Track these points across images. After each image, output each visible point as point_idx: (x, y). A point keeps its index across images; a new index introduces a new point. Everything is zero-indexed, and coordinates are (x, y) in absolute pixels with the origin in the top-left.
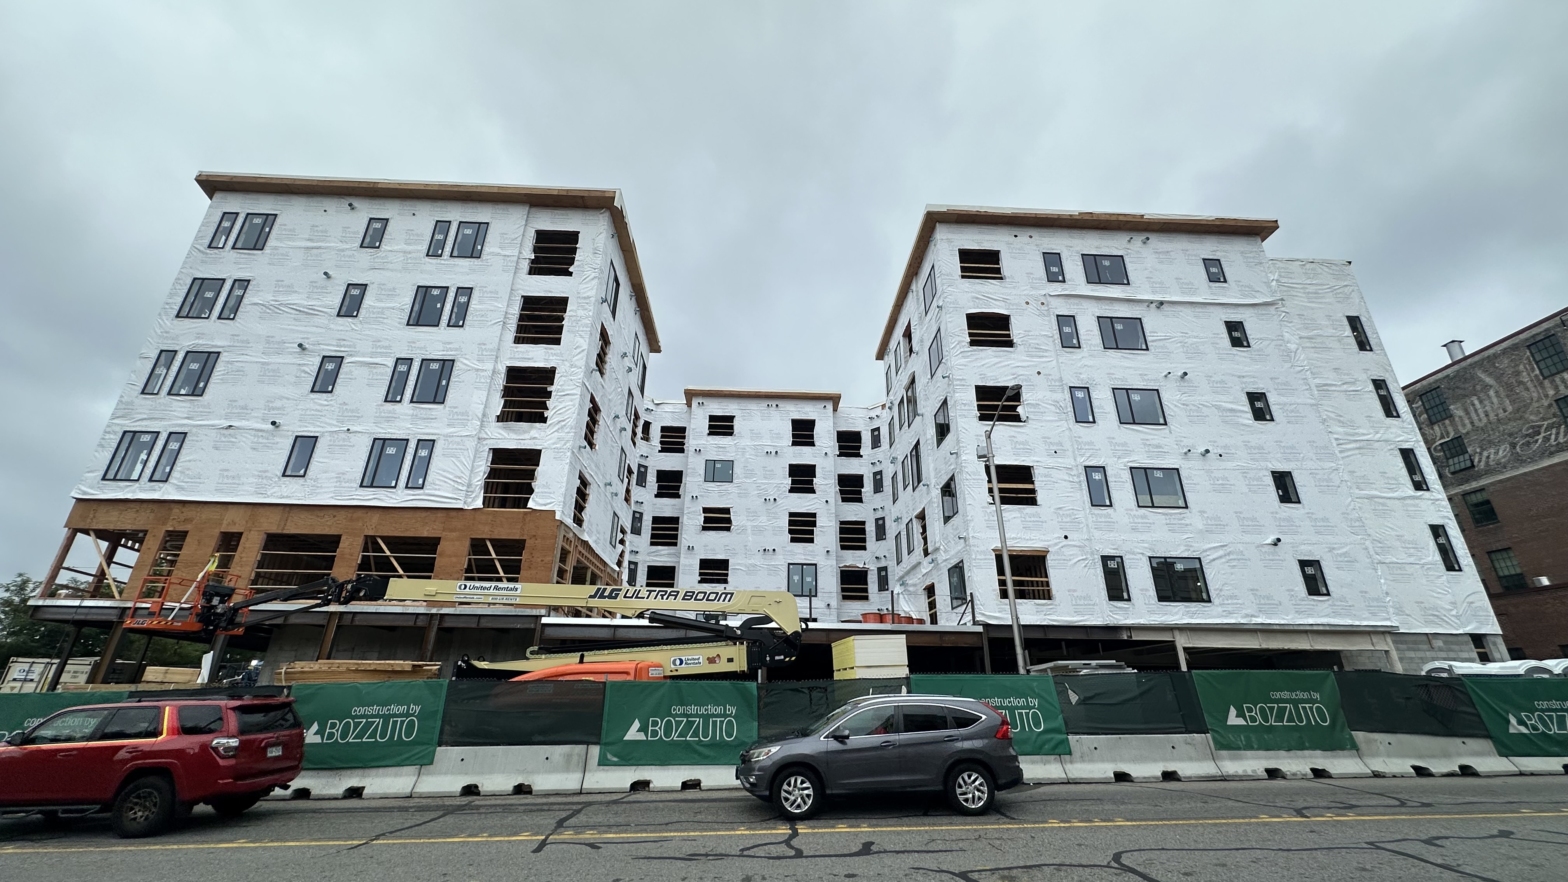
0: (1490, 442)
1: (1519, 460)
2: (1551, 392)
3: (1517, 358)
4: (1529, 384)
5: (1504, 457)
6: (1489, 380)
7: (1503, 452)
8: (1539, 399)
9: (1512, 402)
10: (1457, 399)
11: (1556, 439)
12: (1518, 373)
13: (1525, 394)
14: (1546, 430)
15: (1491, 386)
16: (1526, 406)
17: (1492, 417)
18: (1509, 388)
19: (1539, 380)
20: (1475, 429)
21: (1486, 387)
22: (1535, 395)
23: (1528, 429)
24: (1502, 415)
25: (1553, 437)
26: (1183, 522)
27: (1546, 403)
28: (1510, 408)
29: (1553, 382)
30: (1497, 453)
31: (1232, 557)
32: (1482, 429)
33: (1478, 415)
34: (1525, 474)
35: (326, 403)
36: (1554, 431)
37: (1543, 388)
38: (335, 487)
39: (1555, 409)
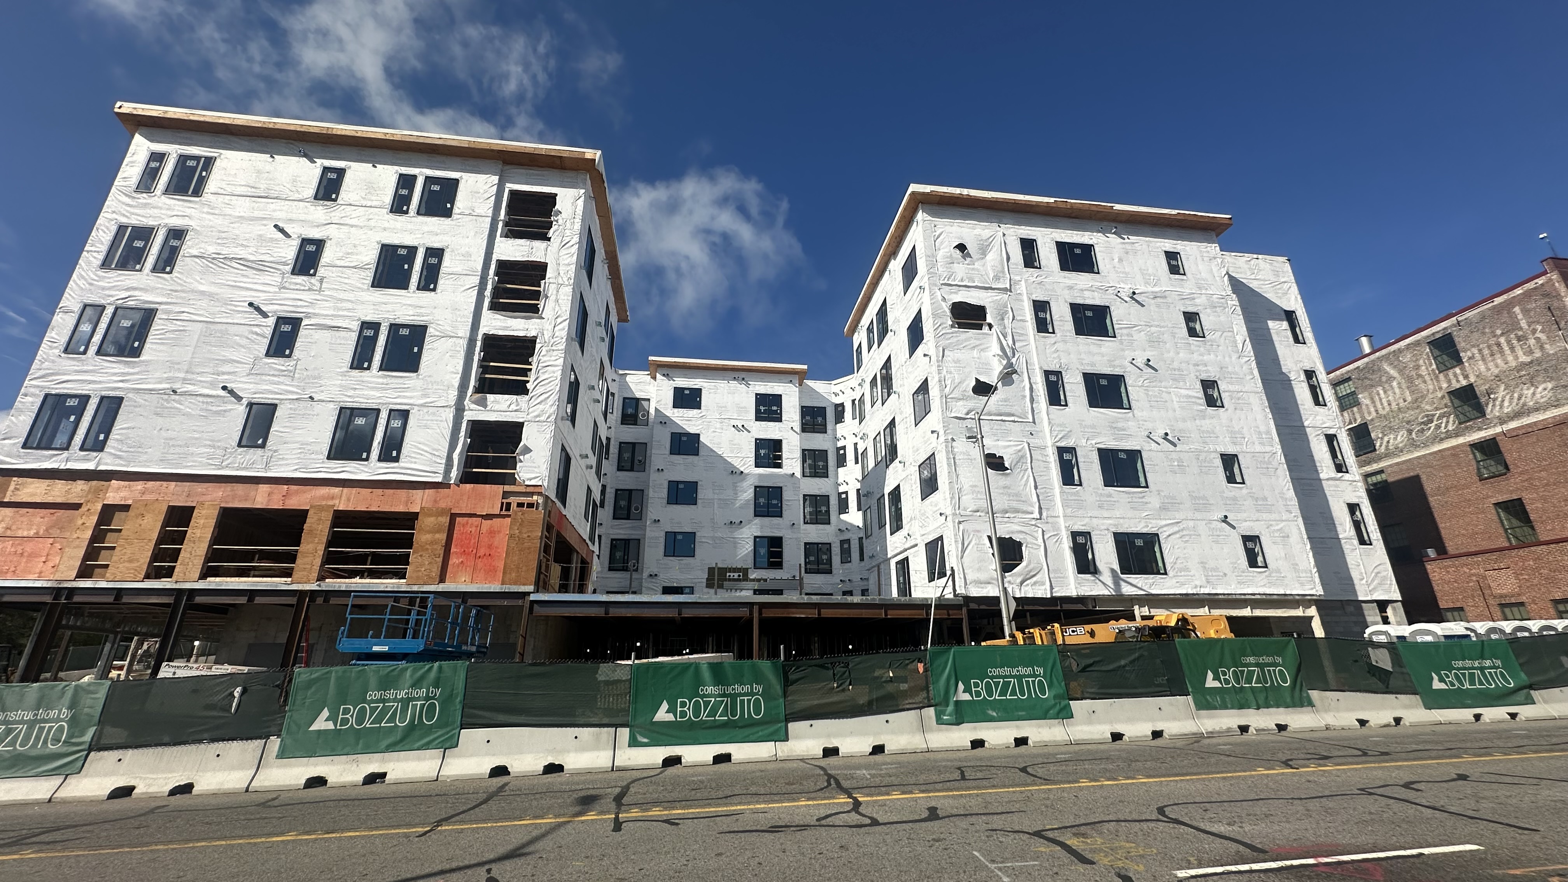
0: (1390, 428)
1: (1413, 445)
2: (1445, 385)
3: (1419, 353)
4: (1427, 378)
5: (1402, 442)
6: (1393, 372)
7: (1401, 437)
8: (1435, 391)
9: (1412, 393)
10: (1366, 388)
11: (1446, 427)
12: (1418, 367)
13: (1422, 386)
14: (1438, 419)
15: (1395, 378)
16: (1423, 397)
17: (1394, 406)
18: (1410, 380)
19: (1435, 374)
20: (1379, 416)
21: (1391, 378)
22: (1431, 387)
23: (1423, 418)
24: (1402, 404)
25: (1443, 425)
26: (1143, 500)
27: (1439, 394)
28: (1409, 399)
29: (1446, 376)
30: (1395, 439)
31: (1185, 533)
32: (1385, 416)
33: (1382, 404)
34: (1419, 458)
35: (283, 368)
36: (1445, 420)
37: (1438, 381)
38: (299, 458)
39: (1447, 400)
